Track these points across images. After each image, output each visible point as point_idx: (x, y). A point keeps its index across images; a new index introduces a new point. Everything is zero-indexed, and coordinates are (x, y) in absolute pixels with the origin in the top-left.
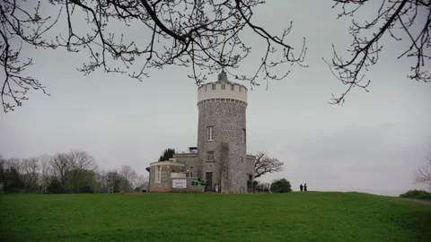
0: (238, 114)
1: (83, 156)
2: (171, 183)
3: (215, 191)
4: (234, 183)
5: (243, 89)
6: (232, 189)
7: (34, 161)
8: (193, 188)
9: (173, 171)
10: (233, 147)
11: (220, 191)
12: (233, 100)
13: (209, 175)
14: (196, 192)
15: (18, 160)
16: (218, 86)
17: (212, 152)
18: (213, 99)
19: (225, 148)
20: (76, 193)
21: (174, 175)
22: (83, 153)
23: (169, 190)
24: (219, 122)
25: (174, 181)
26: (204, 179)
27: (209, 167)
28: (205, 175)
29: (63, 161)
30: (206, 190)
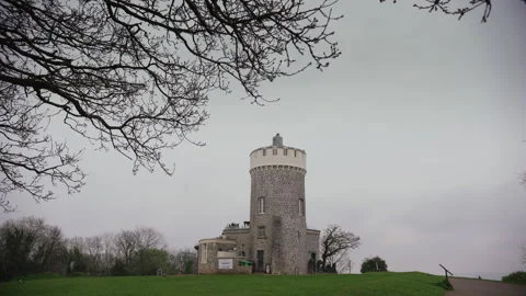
0: (293, 182)
1: (150, 233)
2: (217, 264)
3: (265, 272)
4: (289, 262)
5: (300, 154)
6: (286, 270)
7: (98, 240)
8: (239, 268)
9: (221, 250)
10: (287, 221)
11: (270, 272)
12: (286, 167)
13: (261, 253)
14: (241, 273)
15: (81, 239)
16: (270, 152)
17: (263, 227)
18: (264, 167)
19: (277, 222)
20: (143, 275)
21: (221, 254)
22: (150, 230)
23: (214, 271)
24: (271, 193)
25: (220, 261)
26: (255, 259)
27: (260, 245)
28: (256, 253)
29: (128, 240)
30: (254, 271)
